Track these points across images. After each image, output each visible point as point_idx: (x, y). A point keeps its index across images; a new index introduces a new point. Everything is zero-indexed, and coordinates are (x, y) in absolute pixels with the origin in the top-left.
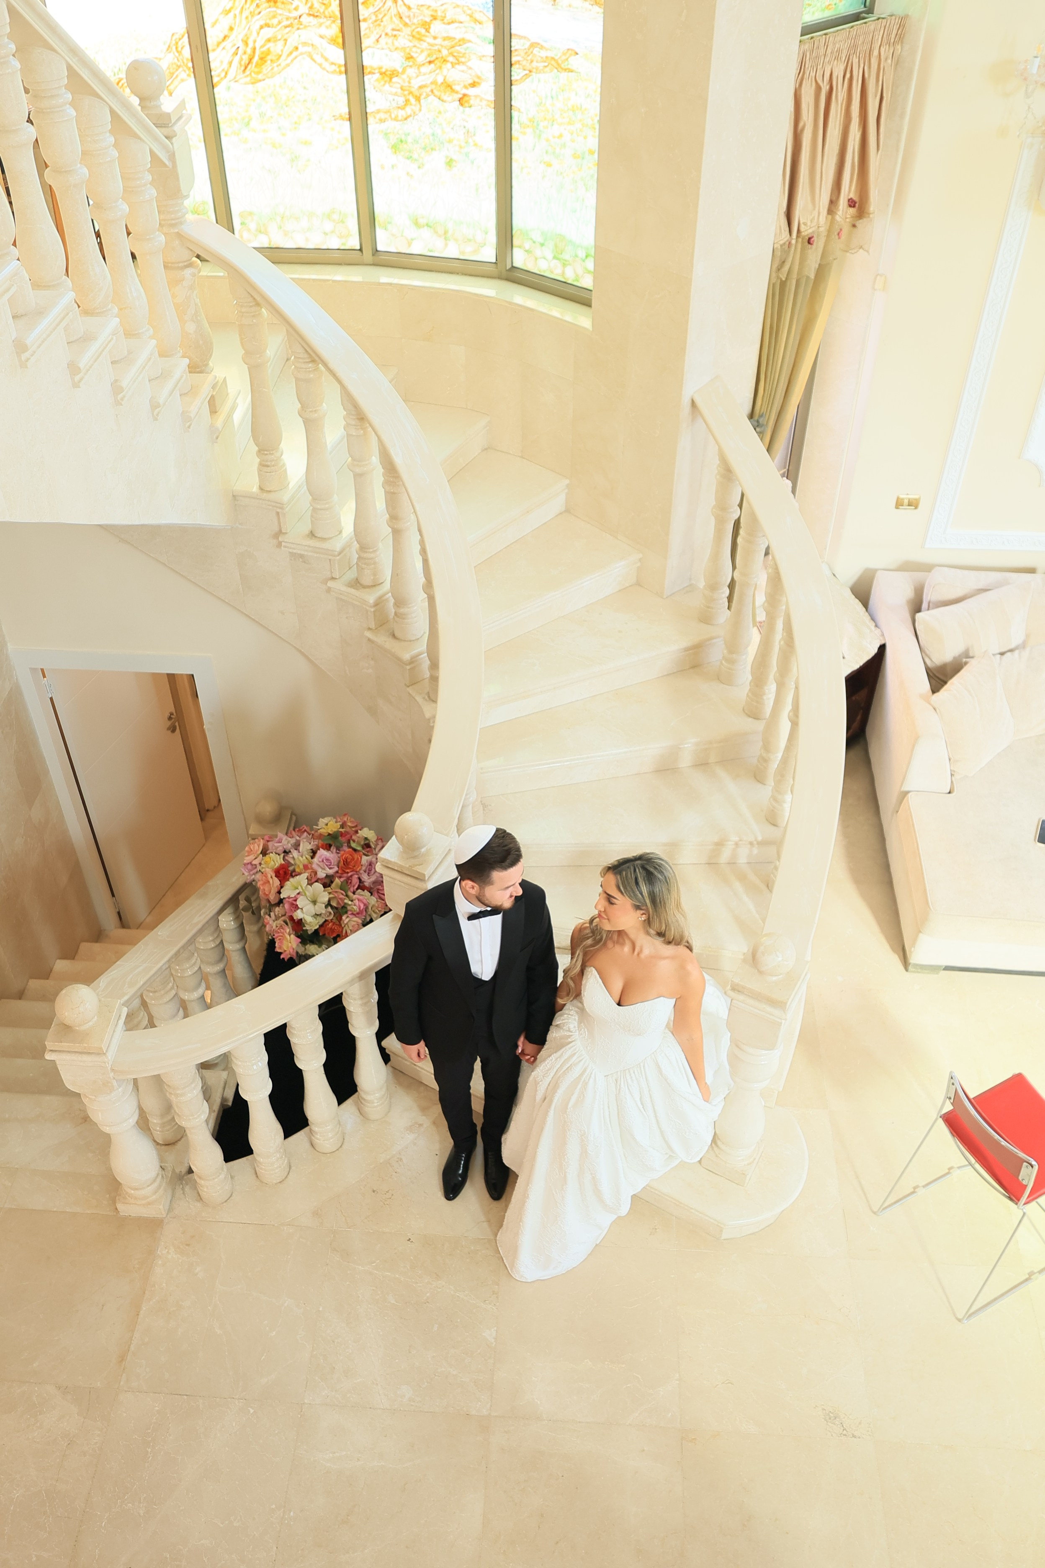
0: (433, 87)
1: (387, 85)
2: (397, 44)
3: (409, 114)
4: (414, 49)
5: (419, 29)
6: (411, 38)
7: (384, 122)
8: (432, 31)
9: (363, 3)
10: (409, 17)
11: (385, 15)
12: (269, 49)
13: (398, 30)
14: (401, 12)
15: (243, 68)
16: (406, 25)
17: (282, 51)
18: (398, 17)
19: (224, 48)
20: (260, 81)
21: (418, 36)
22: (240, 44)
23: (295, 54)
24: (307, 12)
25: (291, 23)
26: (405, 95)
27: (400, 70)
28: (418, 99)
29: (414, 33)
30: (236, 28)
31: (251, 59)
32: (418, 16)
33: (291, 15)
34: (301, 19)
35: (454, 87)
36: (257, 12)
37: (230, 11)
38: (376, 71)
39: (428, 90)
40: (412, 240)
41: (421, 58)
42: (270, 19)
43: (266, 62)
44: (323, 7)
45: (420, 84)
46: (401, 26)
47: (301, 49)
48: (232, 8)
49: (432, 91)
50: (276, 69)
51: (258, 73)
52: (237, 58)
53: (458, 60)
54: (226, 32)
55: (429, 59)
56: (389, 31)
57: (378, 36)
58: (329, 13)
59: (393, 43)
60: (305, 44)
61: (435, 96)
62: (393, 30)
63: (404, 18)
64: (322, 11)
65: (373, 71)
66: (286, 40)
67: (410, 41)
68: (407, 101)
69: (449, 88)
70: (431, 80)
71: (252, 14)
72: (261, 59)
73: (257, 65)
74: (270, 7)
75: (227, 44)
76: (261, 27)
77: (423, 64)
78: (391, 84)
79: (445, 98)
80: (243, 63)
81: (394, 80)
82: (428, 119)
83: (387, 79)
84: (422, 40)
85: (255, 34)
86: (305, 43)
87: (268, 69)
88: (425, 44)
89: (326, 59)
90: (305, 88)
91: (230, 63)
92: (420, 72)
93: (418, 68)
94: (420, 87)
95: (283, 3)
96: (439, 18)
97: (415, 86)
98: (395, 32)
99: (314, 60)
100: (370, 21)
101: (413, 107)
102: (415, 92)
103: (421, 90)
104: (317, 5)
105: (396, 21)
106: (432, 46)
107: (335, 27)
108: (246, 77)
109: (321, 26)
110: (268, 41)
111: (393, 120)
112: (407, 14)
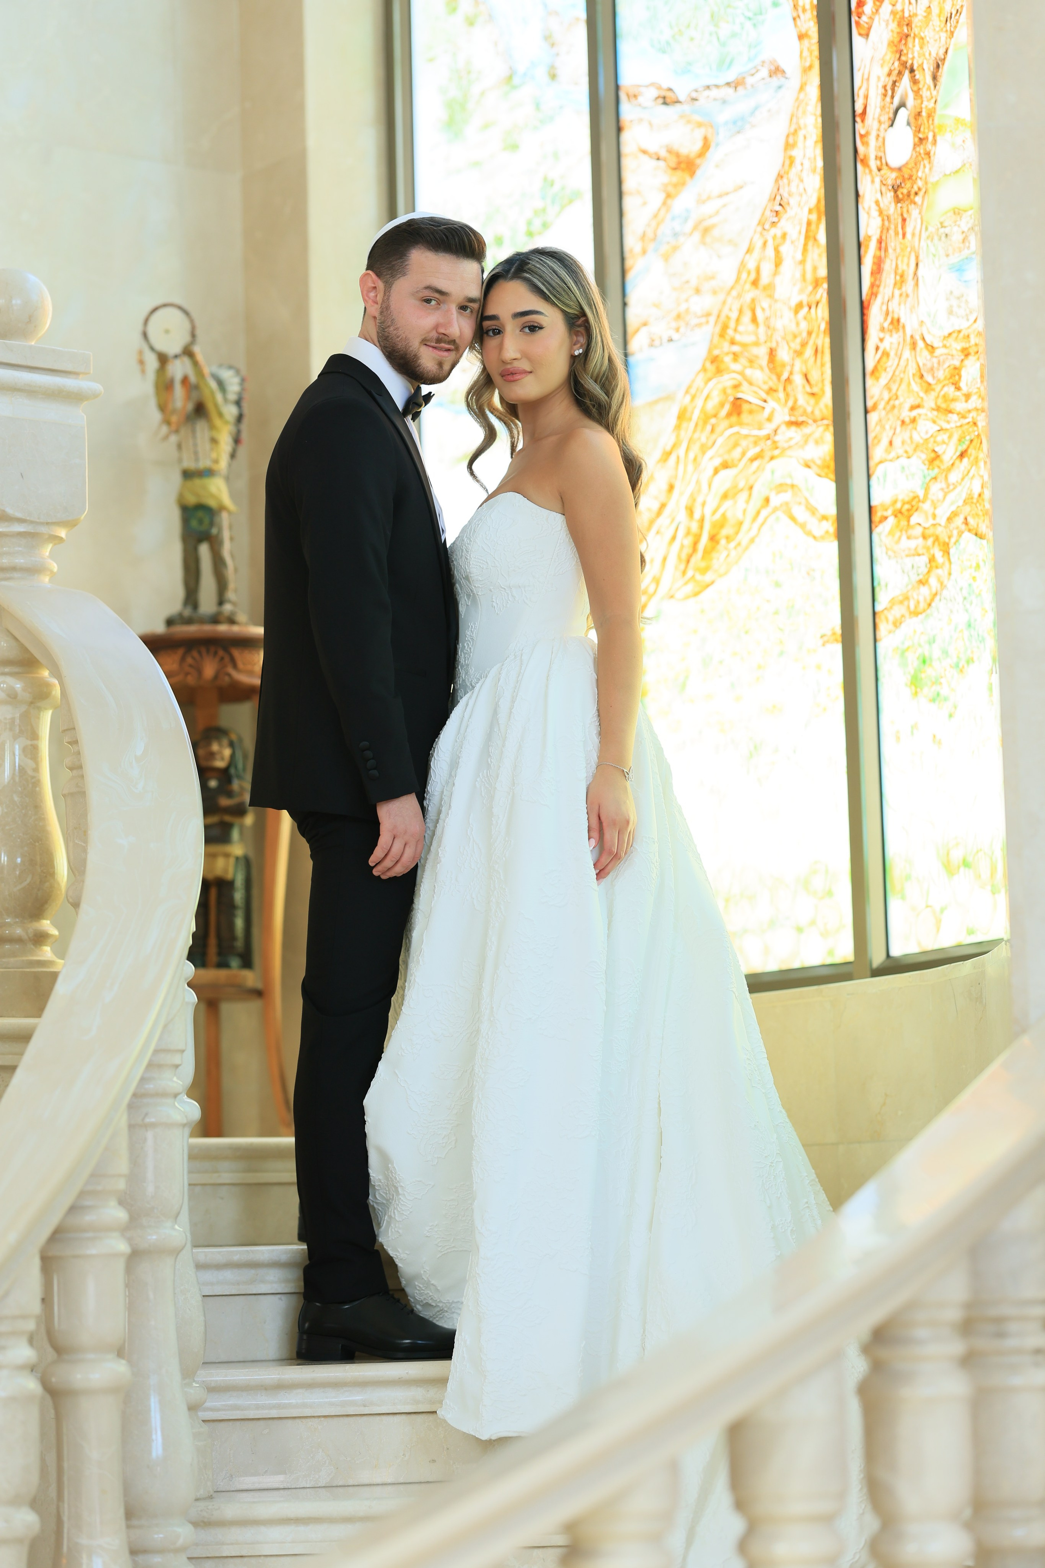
0: (967, 509)
1: (904, 537)
2: (917, 438)
3: (934, 591)
4: (943, 436)
5: (946, 389)
6: (935, 413)
7: (901, 623)
8: (962, 384)
9: (873, 372)
10: (932, 369)
11: (902, 380)
12: (724, 516)
13: (918, 406)
14: (921, 365)
15: (682, 567)
16: (928, 388)
17: (745, 511)
18: (918, 379)
19: (658, 533)
20: (708, 586)
21: (944, 406)
22: (682, 516)
23: (764, 513)
24: (787, 418)
25: (762, 450)
26: (928, 549)
27: (921, 494)
28: (947, 549)
29: (940, 402)
30: (677, 485)
31: (696, 544)
32: (944, 362)
33: (763, 433)
34: (777, 438)
36: (710, 443)
38: (889, 513)
39: (959, 521)
40: (942, 911)
41: (949, 453)
42: (729, 451)
43: (718, 542)
44: (812, 401)
45: (948, 514)
46: (922, 394)
47: (775, 500)
48: (675, 446)
49: (966, 522)
50: (733, 553)
51: (704, 571)
55: (961, 448)
56: (906, 415)
57: (892, 432)
58: (821, 410)
59: (911, 438)
60: (781, 488)
61: (970, 530)
62: (913, 408)
63: (925, 374)
64: (809, 410)
65: (885, 514)
66: (751, 488)
67: (934, 422)
68: (932, 559)
70: (964, 496)
71: (704, 449)
72: (713, 538)
73: (707, 553)
74: (731, 427)
75: (663, 520)
76: (716, 471)
77: (953, 464)
78: (910, 532)
80: (684, 556)
81: (914, 520)
82: (961, 589)
83: (904, 523)
84: (950, 412)
85: (705, 489)
86: (781, 485)
87: (720, 558)
88: (954, 417)
89: (813, 510)
90: (778, 585)
91: (665, 559)
92: (948, 487)
93: (946, 478)
94: (949, 519)
95: (751, 412)
96: (972, 351)
97: (943, 521)
98: (915, 413)
99: (793, 519)
100: (881, 406)
101: (939, 571)
102: (944, 537)
103: (952, 526)
104: (802, 400)
105: (915, 387)
106: (964, 417)
107: (829, 437)
108: (686, 583)
109: (806, 442)
110: (725, 496)
111: (916, 613)
112: (929, 365)
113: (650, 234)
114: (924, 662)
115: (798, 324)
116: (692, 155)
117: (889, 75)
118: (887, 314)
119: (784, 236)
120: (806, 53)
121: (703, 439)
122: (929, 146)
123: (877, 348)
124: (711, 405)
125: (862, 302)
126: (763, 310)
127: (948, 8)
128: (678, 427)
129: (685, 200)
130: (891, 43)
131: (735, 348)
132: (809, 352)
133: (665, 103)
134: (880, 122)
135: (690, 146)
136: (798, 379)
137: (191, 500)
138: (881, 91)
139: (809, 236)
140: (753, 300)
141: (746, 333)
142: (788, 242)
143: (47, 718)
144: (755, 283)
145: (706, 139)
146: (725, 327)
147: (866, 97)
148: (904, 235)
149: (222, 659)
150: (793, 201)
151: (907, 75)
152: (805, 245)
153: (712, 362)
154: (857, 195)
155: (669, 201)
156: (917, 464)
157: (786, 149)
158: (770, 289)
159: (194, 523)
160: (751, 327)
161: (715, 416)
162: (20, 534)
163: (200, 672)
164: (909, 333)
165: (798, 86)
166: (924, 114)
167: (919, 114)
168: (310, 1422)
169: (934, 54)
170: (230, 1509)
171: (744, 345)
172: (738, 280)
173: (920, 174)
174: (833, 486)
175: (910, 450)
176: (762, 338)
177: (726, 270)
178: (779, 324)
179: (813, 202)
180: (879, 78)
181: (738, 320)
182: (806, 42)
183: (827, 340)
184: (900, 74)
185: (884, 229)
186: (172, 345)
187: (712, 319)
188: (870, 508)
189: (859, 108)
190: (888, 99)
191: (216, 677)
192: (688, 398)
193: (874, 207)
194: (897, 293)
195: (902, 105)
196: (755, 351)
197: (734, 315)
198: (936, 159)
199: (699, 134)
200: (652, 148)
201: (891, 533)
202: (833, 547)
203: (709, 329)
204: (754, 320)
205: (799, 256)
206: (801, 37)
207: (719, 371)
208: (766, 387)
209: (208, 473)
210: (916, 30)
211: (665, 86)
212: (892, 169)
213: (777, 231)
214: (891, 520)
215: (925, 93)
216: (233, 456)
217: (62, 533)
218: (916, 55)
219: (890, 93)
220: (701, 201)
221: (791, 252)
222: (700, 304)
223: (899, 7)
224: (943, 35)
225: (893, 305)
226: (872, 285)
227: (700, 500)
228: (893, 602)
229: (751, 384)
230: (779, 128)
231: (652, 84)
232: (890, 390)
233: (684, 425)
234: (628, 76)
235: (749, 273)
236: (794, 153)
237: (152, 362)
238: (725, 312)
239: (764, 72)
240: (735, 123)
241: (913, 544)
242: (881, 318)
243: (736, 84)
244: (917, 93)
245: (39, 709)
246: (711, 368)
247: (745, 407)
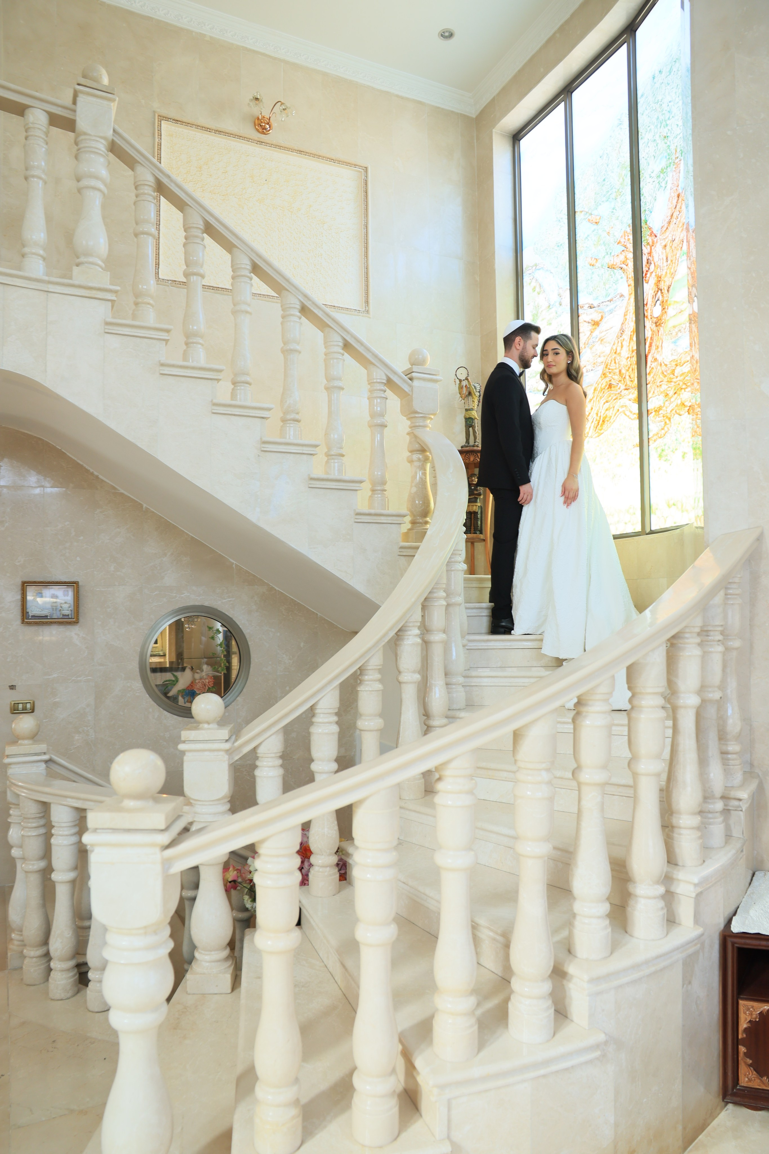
0: (676, 408)
1: (657, 417)
2: (662, 390)
3: (666, 431)
4: (669, 389)
5: (670, 376)
6: (667, 383)
7: (656, 441)
8: (676, 374)
9: (649, 374)
10: (666, 371)
11: (657, 375)
12: (606, 415)
13: (662, 381)
14: (663, 370)
15: (595, 429)
16: (665, 376)
17: (612, 413)
18: (662, 374)
20: (602, 434)
21: (670, 380)
22: (595, 416)
23: (617, 414)
24: (624, 388)
25: (617, 397)
26: (664, 420)
27: (663, 405)
28: (670, 419)
30: (594, 408)
31: (599, 423)
32: (670, 368)
33: (617, 392)
34: (621, 393)
35: (685, 404)
36: (603, 396)
37: (592, 399)
38: (653, 411)
39: (674, 412)
40: (667, 517)
41: (671, 393)
42: (608, 398)
43: (605, 422)
44: (631, 383)
45: (671, 410)
46: (663, 378)
47: (621, 410)
48: (593, 397)
49: (676, 412)
50: (609, 425)
51: (602, 429)
52: (593, 423)
53: (687, 386)
54: (589, 412)
55: (675, 392)
56: (658, 384)
57: (654, 389)
58: (634, 385)
59: (660, 390)
60: (622, 407)
61: (677, 414)
62: (660, 382)
63: (664, 372)
64: (630, 385)
66: (614, 407)
67: (667, 385)
68: (666, 423)
69: (683, 406)
70: (675, 404)
71: (601, 398)
72: (603, 421)
73: (602, 425)
74: (609, 391)
76: (604, 403)
77: (672, 396)
78: (659, 416)
79: (681, 413)
80: (595, 426)
81: (660, 412)
83: (657, 413)
84: (672, 382)
85: (601, 407)
87: (605, 426)
88: (673, 383)
89: (631, 412)
90: (621, 432)
91: (590, 427)
92: (671, 402)
93: (670, 400)
94: (671, 411)
95: (614, 387)
96: (678, 364)
97: (669, 412)
98: (661, 383)
99: (626, 415)
100: (651, 382)
101: (668, 426)
102: (669, 416)
103: (672, 413)
104: (629, 383)
105: (661, 376)
106: (676, 383)
107: (636, 393)
108: (596, 433)
109: (630, 394)
110: (607, 410)
111: (661, 438)
112: (665, 370)
113: (586, 343)
114: (663, 451)
115: (627, 362)
116: (598, 321)
117: (654, 292)
118: (653, 357)
119: (624, 340)
120: (630, 290)
121: (601, 395)
122: (666, 310)
123: (650, 367)
124: (603, 386)
125: (646, 355)
126: (618, 360)
127: (672, 271)
128: (594, 393)
129: (596, 333)
130: (655, 284)
131: (610, 371)
132: (631, 369)
133: (591, 308)
134: (652, 306)
135: (597, 318)
136: (627, 377)
137: (468, 416)
138: (652, 297)
139: (631, 339)
140: (615, 357)
141: (613, 366)
142: (625, 341)
143: (428, 466)
144: (615, 353)
145: (602, 316)
146: (607, 365)
147: (647, 299)
148: (658, 335)
149: (475, 456)
150: (626, 330)
151: (660, 291)
152: (630, 341)
153: (604, 375)
154: (645, 326)
155: (592, 334)
156: (662, 397)
157: (624, 316)
158: (620, 353)
159: (468, 422)
160: (614, 365)
161: (604, 389)
162: (421, 417)
163: (469, 459)
164: (659, 362)
165: (628, 299)
166: (665, 301)
167: (663, 301)
168: (496, 650)
169: (668, 284)
170: (474, 674)
171: (612, 369)
172: (610, 353)
173: (663, 318)
174: (637, 405)
175: (659, 393)
176: (617, 367)
177: (607, 350)
178: (622, 363)
179: (632, 330)
180: (651, 294)
181: (611, 363)
182: (630, 287)
183: (636, 366)
184: (658, 291)
185: (653, 334)
186: (463, 377)
187: (604, 363)
188: (648, 410)
189: (645, 303)
190: (654, 299)
191: (473, 461)
192: (597, 385)
193: (650, 329)
194: (656, 351)
195: (658, 300)
196: (615, 371)
197: (610, 362)
198: (668, 313)
199: (600, 315)
200: (587, 320)
201: (654, 416)
202: (637, 422)
203: (603, 366)
204: (615, 363)
205: (628, 344)
206: (629, 286)
207: (605, 377)
208: (618, 380)
209: (472, 409)
210: (662, 278)
211: (591, 303)
212: (655, 318)
213: (622, 338)
214: (654, 413)
215: (665, 295)
216: (478, 406)
217: (432, 417)
218: (662, 285)
219: (654, 297)
220: (601, 333)
221: (626, 344)
222: (600, 360)
223: (657, 273)
224: (671, 279)
225: (655, 355)
226: (649, 350)
227: (600, 411)
228: (654, 435)
229: (614, 380)
230: (623, 310)
231: (587, 304)
232: (654, 378)
233: (596, 392)
234: (581, 302)
235: (614, 350)
236: (627, 317)
237: (458, 382)
238: (607, 361)
239: (618, 296)
240: (610, 311)
241: (660, 419)
242: (651, 359)
243: (610, 301)
244: (663, 296)
245: (426, 463)
246: (603, 376)
247: (613, 386)
